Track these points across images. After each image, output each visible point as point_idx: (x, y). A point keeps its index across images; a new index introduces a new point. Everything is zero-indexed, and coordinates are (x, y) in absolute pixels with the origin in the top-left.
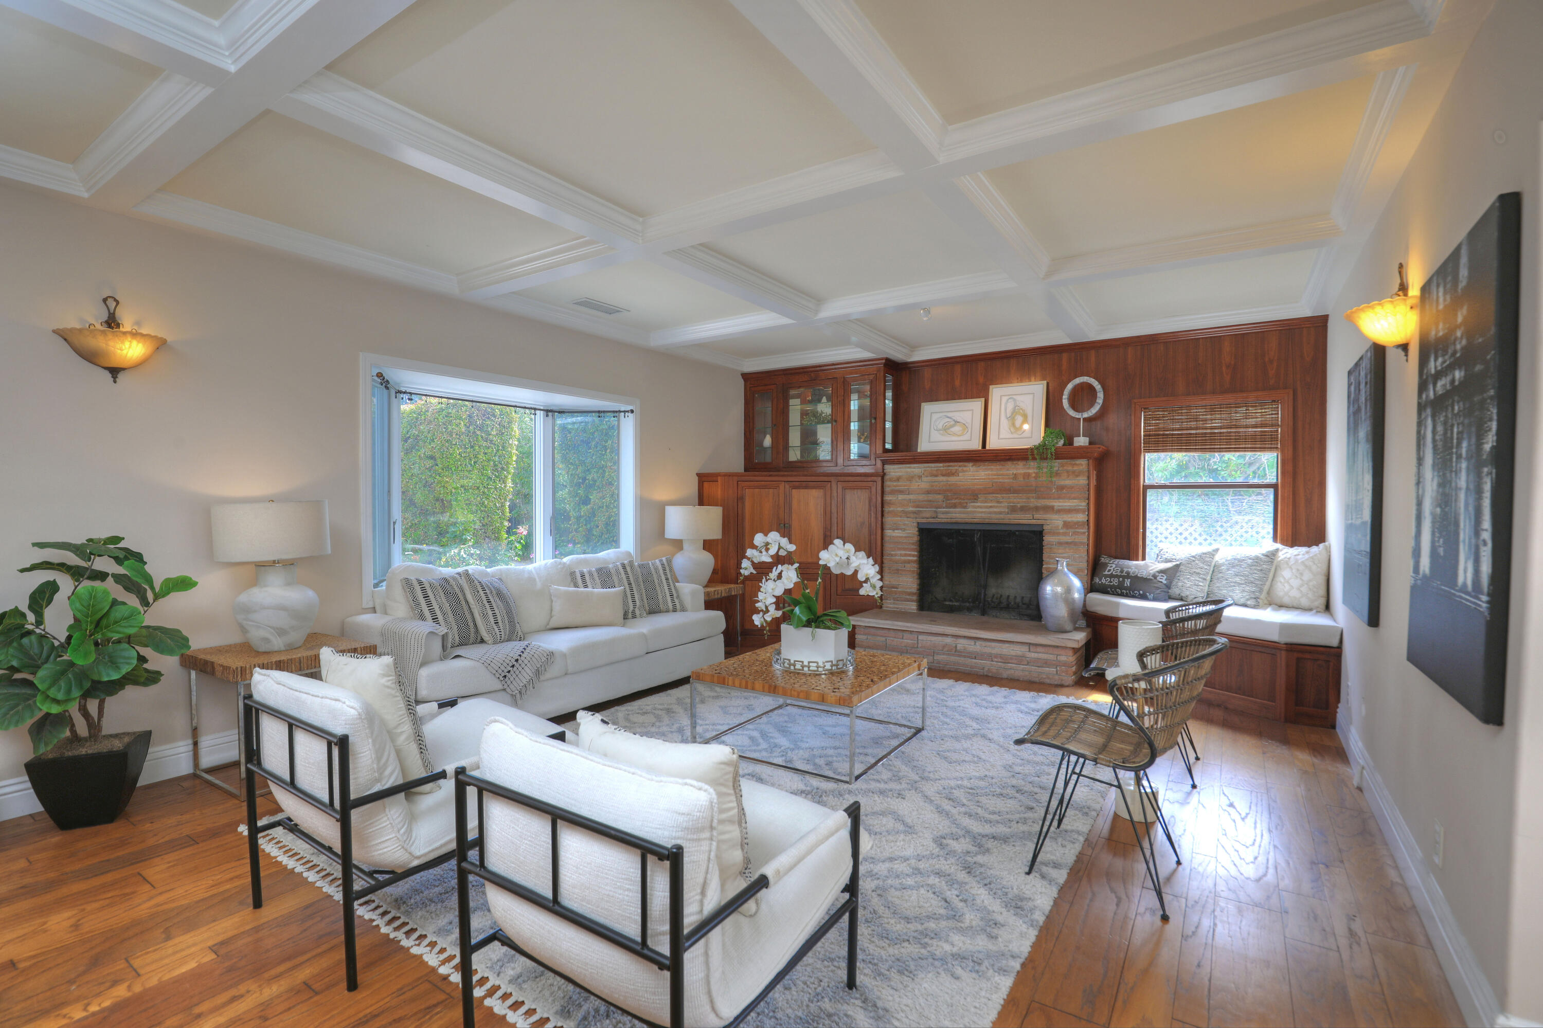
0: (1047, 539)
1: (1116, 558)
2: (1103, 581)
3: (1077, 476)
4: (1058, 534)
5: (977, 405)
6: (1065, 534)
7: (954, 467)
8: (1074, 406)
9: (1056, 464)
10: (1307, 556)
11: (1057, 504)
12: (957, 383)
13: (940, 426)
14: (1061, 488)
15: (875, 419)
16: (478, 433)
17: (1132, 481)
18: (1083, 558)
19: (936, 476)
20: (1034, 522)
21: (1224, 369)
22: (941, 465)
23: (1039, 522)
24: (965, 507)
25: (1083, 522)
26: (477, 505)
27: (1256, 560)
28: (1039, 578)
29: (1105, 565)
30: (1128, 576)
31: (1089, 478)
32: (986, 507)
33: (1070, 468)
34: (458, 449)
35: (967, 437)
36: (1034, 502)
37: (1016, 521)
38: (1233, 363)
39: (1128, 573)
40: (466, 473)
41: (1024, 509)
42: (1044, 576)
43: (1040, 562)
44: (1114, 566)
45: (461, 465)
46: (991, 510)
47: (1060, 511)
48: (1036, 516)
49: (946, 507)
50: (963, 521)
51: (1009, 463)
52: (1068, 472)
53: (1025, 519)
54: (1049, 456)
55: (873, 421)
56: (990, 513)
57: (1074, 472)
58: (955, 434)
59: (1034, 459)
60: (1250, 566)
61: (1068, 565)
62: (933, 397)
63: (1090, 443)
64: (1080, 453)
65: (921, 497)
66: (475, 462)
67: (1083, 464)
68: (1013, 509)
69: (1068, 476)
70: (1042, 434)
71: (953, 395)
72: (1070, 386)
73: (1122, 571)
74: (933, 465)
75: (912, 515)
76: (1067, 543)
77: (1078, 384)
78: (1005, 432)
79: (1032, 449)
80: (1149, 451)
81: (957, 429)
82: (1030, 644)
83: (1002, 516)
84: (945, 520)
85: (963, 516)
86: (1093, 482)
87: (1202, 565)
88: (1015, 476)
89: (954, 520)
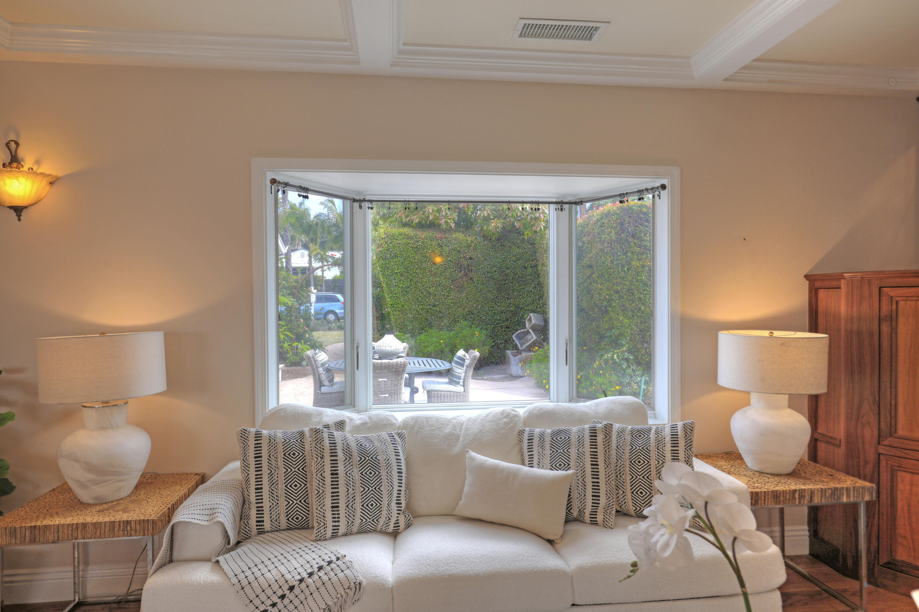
16: (631, 240)
26: (633, 311)
34: (610, 257)
40: (619, 280)
45: (614, 272)
66: (628, 269)
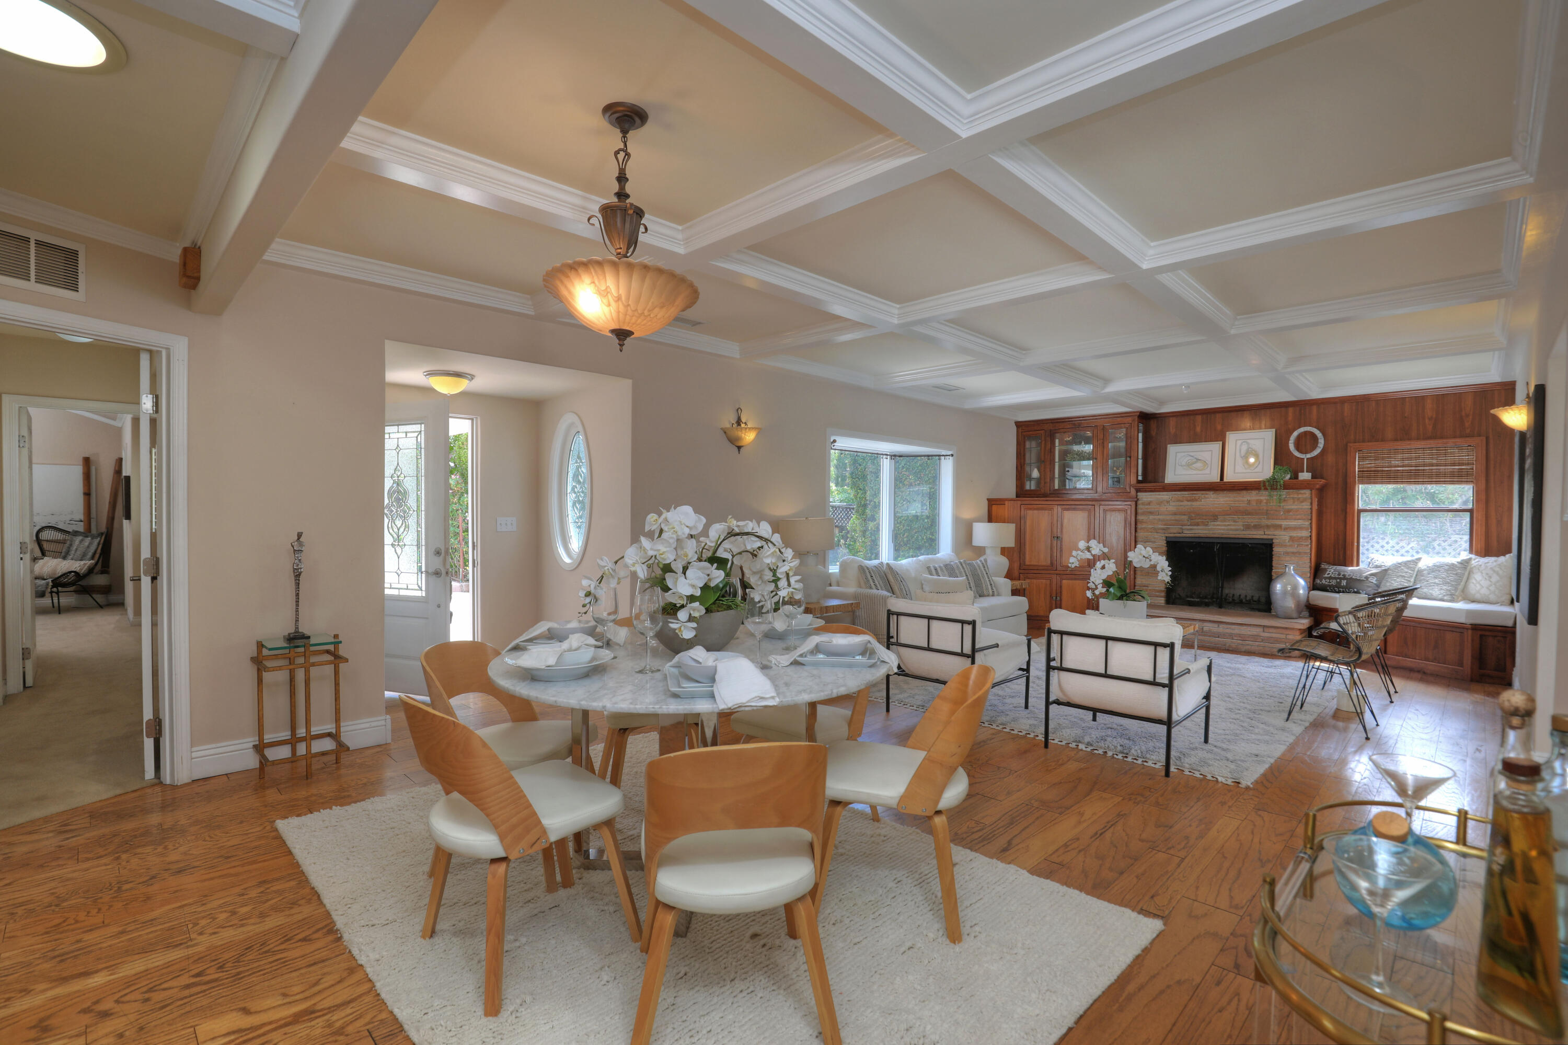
0: (1276, 550)
1: (1334, 565)
2: (1324, 581)
3: (1302, 502)
4: (1286, 546)
5: (1216, 447)
6: (1291, 546)
7: (1199, 494)
8: (1298, 448)
9: (1284, 493)
10: (1495, 564)
11: (1284, 523)
12: (1198, 429)
13: (1184, 463)
14: (1289, 511)
15: (1130, 457)
17: (1348, 506)
18: (1307, 563)
19: (1182, 501)
20: (1265, 537)
21: (1427, 421)
22: (1186, 493)
23: (1270, 537)
24: (1207, 525)
25: (1307, 537)
27: (1452, 567)
28: (1269, 580)
29: (1325, 570)
30: (1344, 578)
31: (1311, 504)
32: (1225, 525)
33: (1296, 496)
35: (1207, 471)
36: (1265, 522)
37: (1250, 537)
38: (1434, 416)
39: (1344, 575)
41: (1257, 527)
42: (1273, 578)
43: (1270, 567)
44: (1331, 570)
46: (1229, 527)
47: (1287, 529)
48: (1266, 533)
49: (1191, 525)
50: (1205, 536)
51: (1244, 492)
52: (1293, 498)
53: (1258, 534)
54: (1279, 487)
55: (1128, 459)
56: (1228, 530)
57: (1298, 499)
58: (1196, 469)
59: (1266, 489)
60: (1447, 571)
61: (1294, 570)
62: (1177, 441)
63: (1313, 477)
64: (1305, 485)
65: (1168, 517)
67: (1306, 493)
68: (1247, 527)
69: (1294, 502)
70: (1272, 470)
71: (1195, 439)
72: (1296, 434)
73: (1339, 574)
74: (1179, 493)
75: (1160, 531)
76: (1293, 553)
77: (1302, 433)
78: (1240, 468)
79: (1264, 482)
80: (1363, 483)
81: (1199, 465)
82: (1264, 627)
83: (1238, 532)
84: (1190, 535)
85: (1205, 532)
86: (1315, 507)
87: (1406, 570)
88: (1249, 502)
89: (1197, 535)
